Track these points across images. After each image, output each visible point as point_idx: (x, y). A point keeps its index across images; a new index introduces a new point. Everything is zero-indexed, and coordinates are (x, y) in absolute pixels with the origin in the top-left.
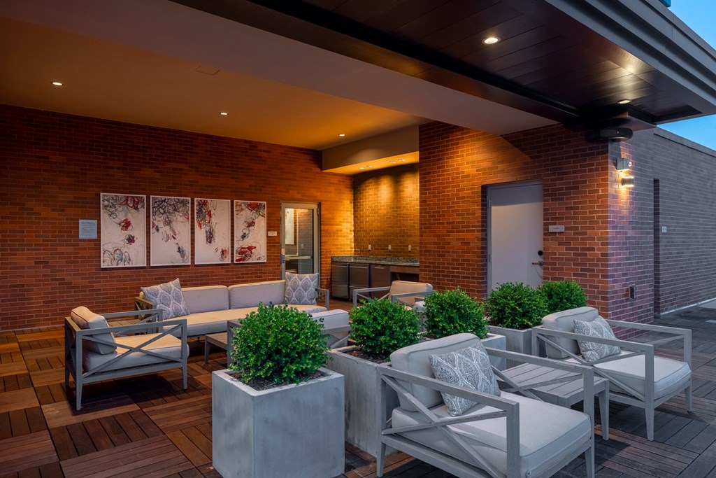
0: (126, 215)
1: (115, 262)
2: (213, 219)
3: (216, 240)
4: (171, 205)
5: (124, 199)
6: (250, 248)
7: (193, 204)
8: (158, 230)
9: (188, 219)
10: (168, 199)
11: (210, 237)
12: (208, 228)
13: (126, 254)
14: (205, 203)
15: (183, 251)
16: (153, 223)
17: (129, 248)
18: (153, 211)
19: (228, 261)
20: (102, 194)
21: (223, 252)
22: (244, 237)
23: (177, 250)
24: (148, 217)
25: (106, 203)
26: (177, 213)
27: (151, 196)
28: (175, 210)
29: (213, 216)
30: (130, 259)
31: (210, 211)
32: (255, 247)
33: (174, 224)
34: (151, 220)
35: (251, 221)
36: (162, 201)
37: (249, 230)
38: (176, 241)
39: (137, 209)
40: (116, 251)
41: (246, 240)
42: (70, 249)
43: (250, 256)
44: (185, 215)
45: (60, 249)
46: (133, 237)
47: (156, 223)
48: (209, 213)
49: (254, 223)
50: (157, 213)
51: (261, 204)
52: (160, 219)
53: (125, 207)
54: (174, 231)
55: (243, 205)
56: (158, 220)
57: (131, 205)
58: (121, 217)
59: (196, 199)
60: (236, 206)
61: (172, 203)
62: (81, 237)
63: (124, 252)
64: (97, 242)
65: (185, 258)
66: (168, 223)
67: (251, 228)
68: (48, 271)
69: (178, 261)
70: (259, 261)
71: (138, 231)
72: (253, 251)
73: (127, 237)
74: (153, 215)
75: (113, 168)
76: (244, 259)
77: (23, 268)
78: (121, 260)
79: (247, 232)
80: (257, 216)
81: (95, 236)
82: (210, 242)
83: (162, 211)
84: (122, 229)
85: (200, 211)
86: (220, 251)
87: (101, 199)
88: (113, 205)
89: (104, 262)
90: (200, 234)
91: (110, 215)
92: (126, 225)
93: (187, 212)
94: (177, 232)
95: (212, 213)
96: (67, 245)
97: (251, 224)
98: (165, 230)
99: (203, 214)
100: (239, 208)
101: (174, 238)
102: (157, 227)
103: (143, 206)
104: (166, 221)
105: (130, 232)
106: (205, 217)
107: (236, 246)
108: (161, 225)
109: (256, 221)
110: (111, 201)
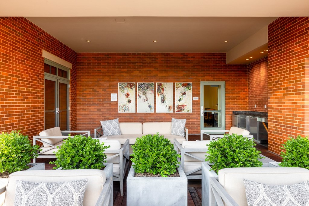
0: (128, 91)
1: (123, 111)
2: (165, 92)
3: (166, 101)
4: (146, 86)
5: (127, 85)
6: (183, 106)
7: (155, 85)
8: (140, 97)
9: (153, 92)
10: (145, 84)
11: (163, 100)
12: (162, 96)
13: (128, 107)
14: (161, 85)
15: (151, 107)
16: (138, 94)
17: (129, 105)
18: (138, 89)
19: (172, 111)
20: (119, 83)
21: (169, 107)
22: (180, 100)
23: (148, 106)
24: (136, 92)
25: (120, 86)
26: (148, 90)
27: (138, 83)
28: (148, 88)
29: (165, 91)
30: (129, 110)
31: (163, 88)
32: (186, 105)
33: (147, 95)
34: (138, 93)
35: (184, 92)
36: (142, 85)
37: (183, 97)
38: (148, 102)
39: (132, 88)
40: (124, 106)
41: (181, 101)
42: (108, 105)
43: (183, 109)
44: (152, 90)
45: (105, 105)
46: (130, 100)
47: (140, 94)
48: (163, 89)
49: (185, 93)
50: (140, 90)
51: (189, 84)
52: (141, 92)
53: (127, 88)
54: (147, 98)
55: (180, 85)
56: (140, 93)
57: (130, 87)
58: (126, 92)
59: (157, 83)
60: (176, 85)
61: (146, 85)
62: (112, 100)
63: (127, 106)
64: (117, 102)
65: (152, 110)
66: (145, 94)
67: (184, 96)
68: (101, 113)
69: (148, 111)
70: (188, 112)
71: (132, 97)
72: (185, 107)
73: (128, 100)
74: (138, 91)
75: (123, 72)
76: (180, 111)
77: (93, 112)
78: (126, 110)
79: (182, 98)
80: (187, 90)
81: (117, 100)
82: (163, 103)
83: (142, 89)
84: (126, 97)
85: (158, 89)
86: (168, 107)
87: (119, 85)
88: (123, 87)
89: (119, 110)
90: (159, 99)
91: (122, 91)
92: (128, 95)
93: (153, 89)
94: (148, 98)
95: (164, 89)
96: (107, 103)
97: (184, 94)
98: (143, 97)
99: (160, 89)
100: (177, 86)
101: (147, 101)
102: (140, 96)
103: (134, 87)
104: (144, 93)
105: (129, 98)
106: (161, 91)
107: (176, 104)
108: (141, 95)
109: (187, 92)
110: (122, 86)
